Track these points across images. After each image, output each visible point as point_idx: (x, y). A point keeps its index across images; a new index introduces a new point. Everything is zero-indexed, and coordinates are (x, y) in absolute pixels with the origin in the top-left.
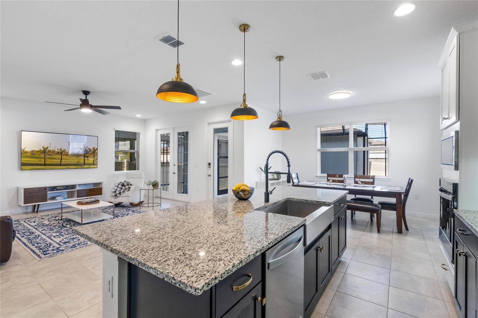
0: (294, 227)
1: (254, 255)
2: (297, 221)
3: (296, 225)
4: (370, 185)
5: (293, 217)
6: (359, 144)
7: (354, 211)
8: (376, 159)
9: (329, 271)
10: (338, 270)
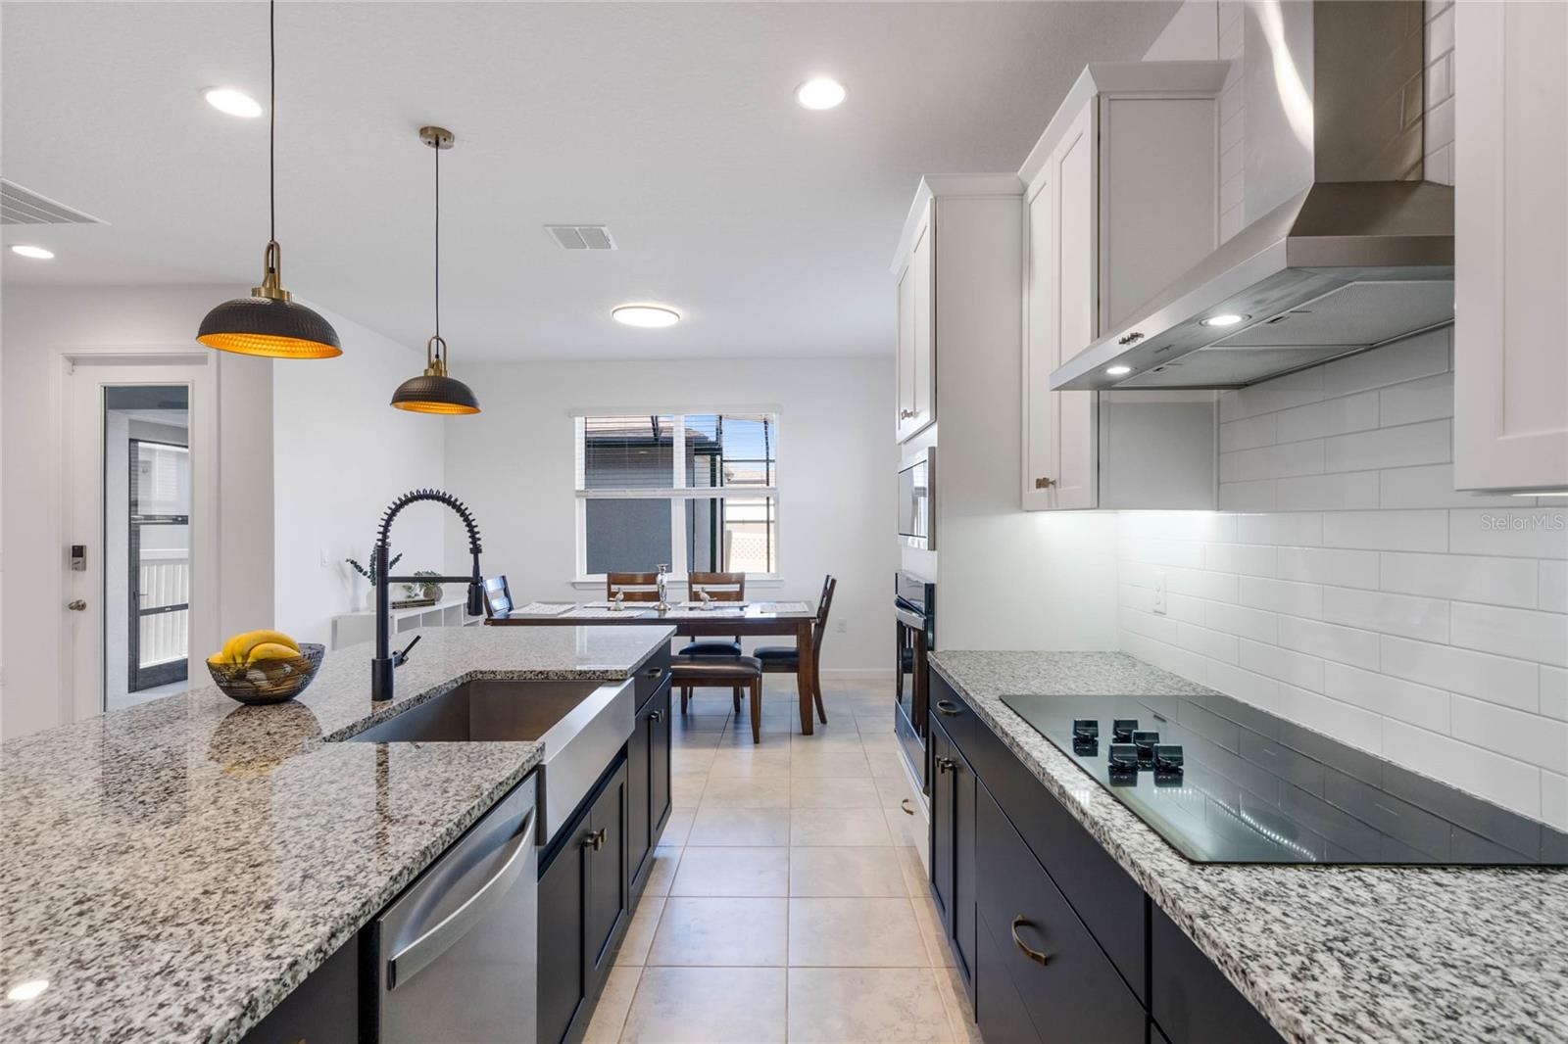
0: (500, 784)
1: (320, 950)
2: (509, 757)
3: (507, 773)
4: (731, 603)
5: (494, 743)
6: (701, 475)
7: (688, 688)
8: (743, 522)
9: (621, 907)
10: (646, 892)
